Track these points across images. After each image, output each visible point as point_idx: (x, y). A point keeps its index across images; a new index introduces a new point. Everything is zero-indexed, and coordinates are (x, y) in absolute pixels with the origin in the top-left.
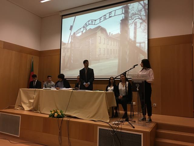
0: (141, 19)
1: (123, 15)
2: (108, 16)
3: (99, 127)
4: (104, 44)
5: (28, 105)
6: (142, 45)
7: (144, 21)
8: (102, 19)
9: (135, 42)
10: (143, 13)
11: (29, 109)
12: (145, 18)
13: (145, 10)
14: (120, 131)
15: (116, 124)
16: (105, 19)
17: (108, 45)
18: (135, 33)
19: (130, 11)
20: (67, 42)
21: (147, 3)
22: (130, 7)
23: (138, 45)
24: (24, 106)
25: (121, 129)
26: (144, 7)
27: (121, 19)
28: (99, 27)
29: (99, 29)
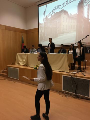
2: (69, 2)
3: (63, 75)
4: (67, 22)
5: (22, 62)
8: (65, 4)
11: (23, 65)
14: (76, 77)
15: (73, 74)
16: (67, 4)
17: (69, 22)
20: (42, 23)
24: (20, 63)
25: (77, 76)
28: (63, 10)
29: (63, 12)
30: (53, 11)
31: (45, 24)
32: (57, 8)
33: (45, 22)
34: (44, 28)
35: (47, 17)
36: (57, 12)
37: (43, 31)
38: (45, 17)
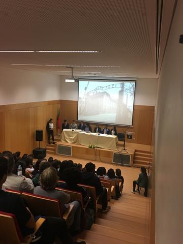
2: (111, 86)
3: (113, 153)
7: (132, 94)
9: (126, 105)
11: (71, 142)
13: (133, 88)
14: (122, 154)
16: (109, 88)
18: (127, 100)
19: (125, 86)
20: (83, 98)
21: (135, 84)
23: (128, 107)
24: (67, 140)
27: (120, 90)
29: (105, 93)
30: (95, 90)
32: (99, 88)
33: (87, 97)
34: (84, 103)
36: (99, 92)
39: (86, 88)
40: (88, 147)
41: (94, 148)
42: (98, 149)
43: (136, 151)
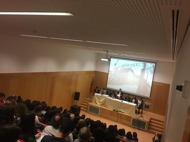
0: (151, 71)
1: (143, 67)
2: (135, 65)
3: (132, 118)
4: (132, 77)
6: (150, 83)
7: (152, 73)
8: (133, 65)
9: (146, 81)
10: (152, 69)
11: (100, 104)
12: (153, 71)
13: (153, 68)
14: (140, 120)
16: (134, 66)
17: (134, 78)
18: (147, 77)
19: (146, 66)
20: (112, 71)
21: (155, 65)
22: (147, 65)
23: (148, 82)
26: (153, 67)
27: (142, 68)
28: (130, 69)
29: (130, 70)
30: (122, 66)
31: (114, 73)
32: (126, 65)
33: (115, 71)
34: (113, 75)
35: (117, 68)
36: (126, 68)
37: (112, 77)
38: (116, 68)
39: (115, 64)
40: (112, 110)
41: (117, 111)
42: (120, 112)
43: (151, 119)
